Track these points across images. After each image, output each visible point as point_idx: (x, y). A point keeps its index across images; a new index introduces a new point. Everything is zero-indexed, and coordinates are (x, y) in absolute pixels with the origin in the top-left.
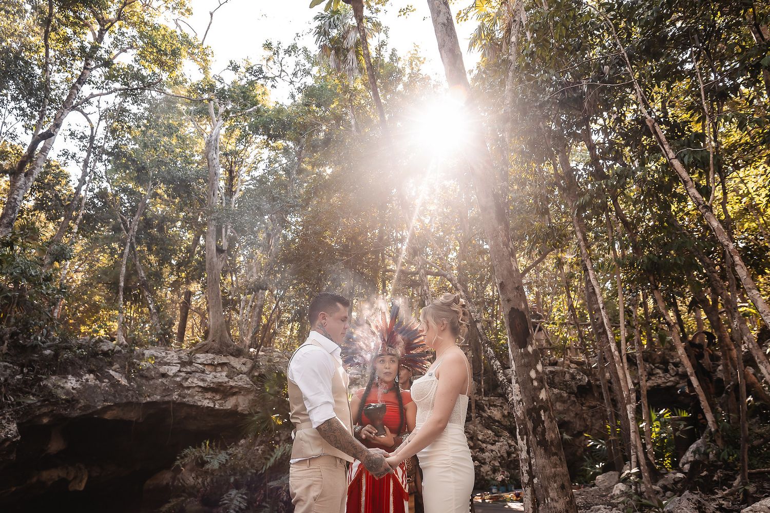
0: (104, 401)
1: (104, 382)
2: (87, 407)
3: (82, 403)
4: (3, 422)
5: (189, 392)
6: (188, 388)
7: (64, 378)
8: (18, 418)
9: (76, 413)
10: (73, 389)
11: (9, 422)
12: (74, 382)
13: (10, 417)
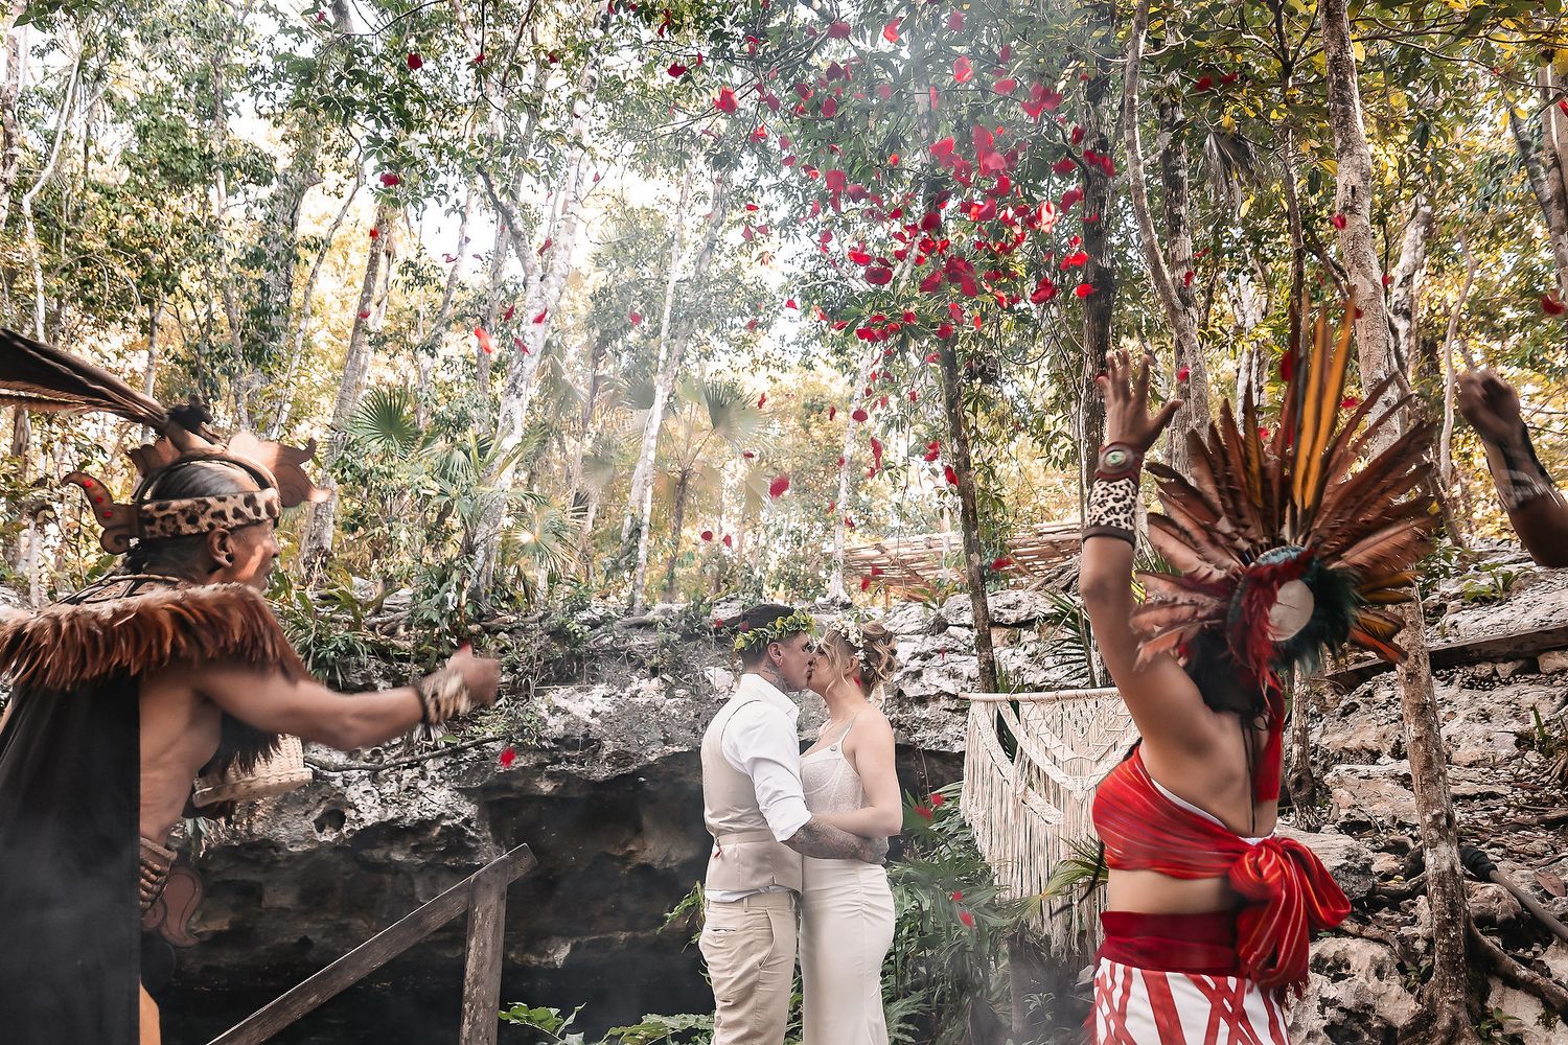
0: (666, 742)
1: (673, 696)
2: (621, 758)
3: (609, 747)
4: (422, 784)
5: (924, 713)
6: (922, 701)
7: (580, 690)
8: (457, 778)
9: (602, 772)
10: (594, 714)
11: (434, 783)
12: (597, 698)
13: (437, 775)
